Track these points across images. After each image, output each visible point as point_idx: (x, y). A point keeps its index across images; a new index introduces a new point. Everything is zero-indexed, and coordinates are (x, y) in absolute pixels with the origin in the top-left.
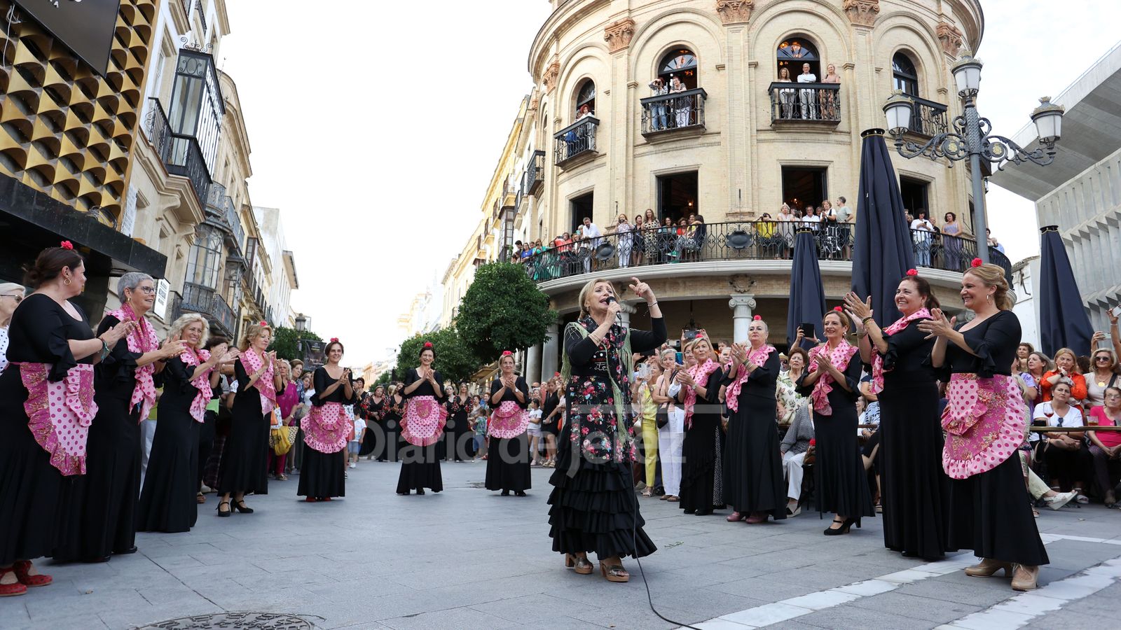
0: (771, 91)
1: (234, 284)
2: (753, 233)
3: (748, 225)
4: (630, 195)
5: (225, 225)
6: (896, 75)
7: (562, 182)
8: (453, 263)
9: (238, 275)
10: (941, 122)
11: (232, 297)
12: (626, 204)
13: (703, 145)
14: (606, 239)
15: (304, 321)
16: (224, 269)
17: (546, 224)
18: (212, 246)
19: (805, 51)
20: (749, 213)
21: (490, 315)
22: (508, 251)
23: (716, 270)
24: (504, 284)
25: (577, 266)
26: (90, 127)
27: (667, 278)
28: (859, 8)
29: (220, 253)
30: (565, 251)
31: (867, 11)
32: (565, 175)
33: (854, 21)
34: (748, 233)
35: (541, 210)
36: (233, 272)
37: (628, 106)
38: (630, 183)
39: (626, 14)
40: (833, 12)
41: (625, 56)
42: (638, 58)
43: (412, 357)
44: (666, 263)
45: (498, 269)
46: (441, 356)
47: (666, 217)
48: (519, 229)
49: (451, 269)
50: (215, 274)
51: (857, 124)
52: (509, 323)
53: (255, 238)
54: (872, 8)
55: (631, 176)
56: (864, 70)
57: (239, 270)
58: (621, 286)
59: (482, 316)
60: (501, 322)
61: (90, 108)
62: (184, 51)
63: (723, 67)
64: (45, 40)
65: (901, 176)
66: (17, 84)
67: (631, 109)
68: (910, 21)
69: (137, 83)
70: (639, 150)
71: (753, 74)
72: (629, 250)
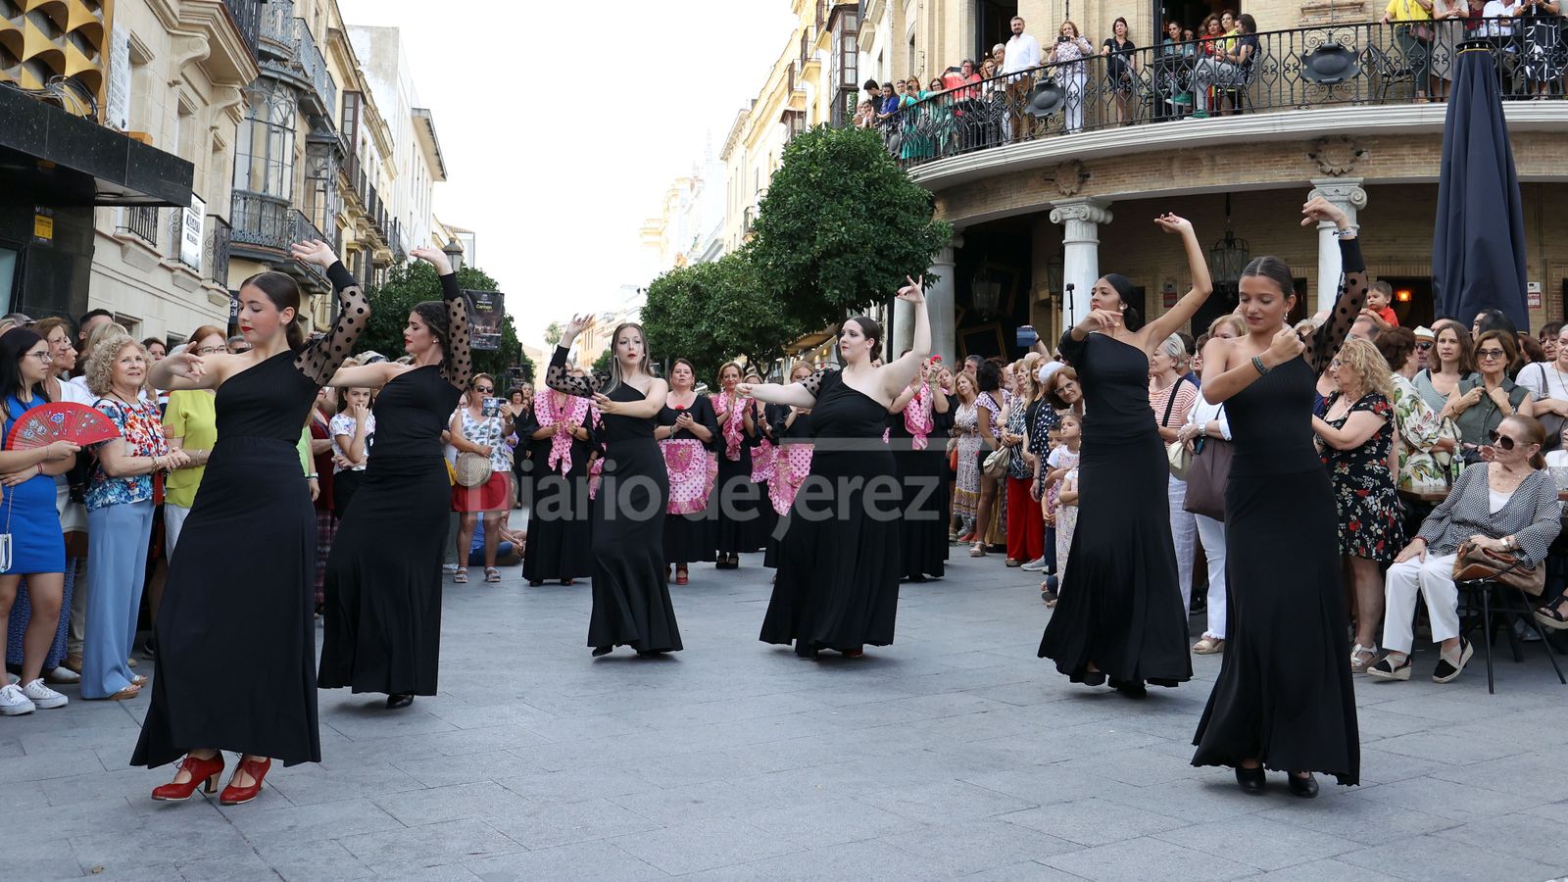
1: (325, 186)
2: (1362, 47)
3: (1350, 32)
5: (300, 75)
8: (741, 119)
9: (330, 168)
11: (322, 211)
14: (1047, 73)
15: (460, 253)
16: (303, 158)
17: (922, 43)
18: (277, 118)
20: (1352, 4)
21: (815, 238)
22: (848, 96)
23: (1279, 129)
24: (842, 174)
25: (988, 129)
27: (1175, 150)
29: (293, 131)
30: (962, 100)
34: (1350, 49)
35: (911, 15)
36: (320, 162)
43: (669, 314)
44: (1173, 119)
45: (828, 143)
46: (724, 311)
47: (1170, 23)
48: (869, 52)
49: (738, 131)
50: (287, 171)
52: (854, 251)
53: (357, 92)
57: (331, 159)
58: (1080, 168)
59: (800, 239)
60: (839, 250)
72: (1094, 95)
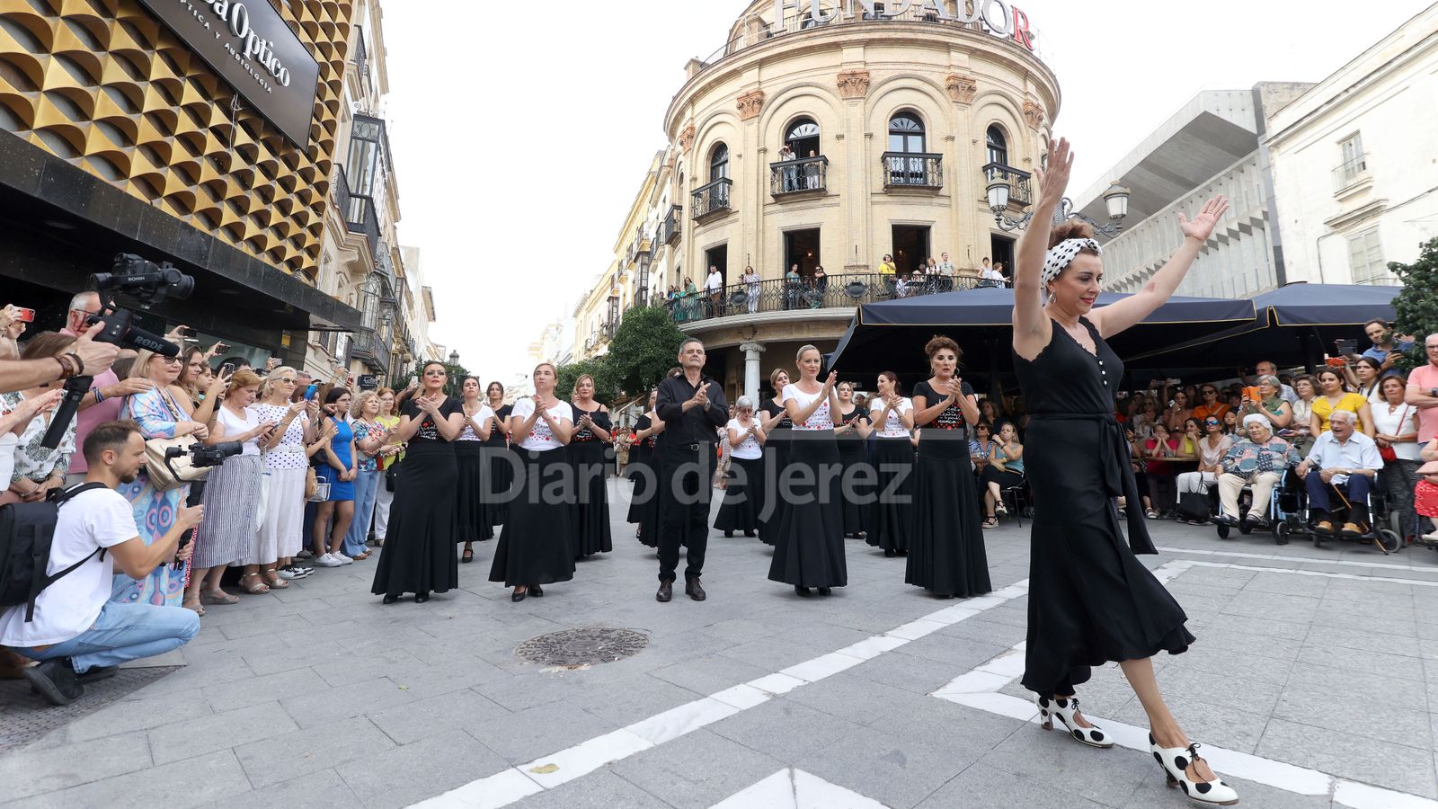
0: (883, 159)
2: (869, 283)
3: (864, 277)
4: (761, 249)
6: (989, 146)
7: (698, 235)
9: (390, 313)
10: (1025, 188)
12: (757, 256)
13: (824, 205)
19: (912, 123)
20: (863, 266)
21: (638, 355)
23: (836, 315)
24: (651, 327)
25: (714, 311)
26: (293, 197)
28: (959, 87)
31: (965, 89)
32: (701, 229)
33: (955, 98)
34: (864, 284)
37: (758, 170)
38: (760, 238)
39: (757, 86)
40: (938, 90)
41: (756, 124)
42: (767, 126)
44: (793, 309)
45: (644, 313)
51: (956, 189)
52: (655, 361)
53: (402, 278)
54: (969, 87)
55: (761, 232)
56: (963, 140)
58: (753, 328)
59: (632, 355)
60: (649, 361)
61: (293, 180)
62: (358, 117)
63: (843, 137)
64: (256, 121)
65: (992, 234)
66: (237, 163)
67: (761, 172)
68: (1002, 98)
69: (328, 154)
70: (769, 209)
71: (868, 144)
72: (761, 297)
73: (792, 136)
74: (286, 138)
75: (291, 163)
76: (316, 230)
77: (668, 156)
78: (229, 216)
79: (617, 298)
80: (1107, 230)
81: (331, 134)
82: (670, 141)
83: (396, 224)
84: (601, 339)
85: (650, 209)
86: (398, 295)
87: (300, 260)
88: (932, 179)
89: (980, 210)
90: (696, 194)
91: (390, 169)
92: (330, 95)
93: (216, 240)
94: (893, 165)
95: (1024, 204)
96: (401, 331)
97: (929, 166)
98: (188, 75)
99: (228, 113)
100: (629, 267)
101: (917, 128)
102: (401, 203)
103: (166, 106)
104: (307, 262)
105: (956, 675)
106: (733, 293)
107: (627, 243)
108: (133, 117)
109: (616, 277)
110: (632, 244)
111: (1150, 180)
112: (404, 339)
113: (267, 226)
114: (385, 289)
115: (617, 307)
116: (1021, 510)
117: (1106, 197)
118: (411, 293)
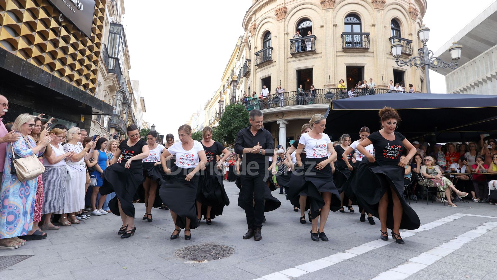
0: (342, 36)
2: (335, 93)
3: (333, 90)
4: (286, 78)
5: (124, 90)
6: (392, 28)
7: (258, 72)
9: (127, 109)
10: (410, 47)
12: (284, 81)
13: (315, 58)
14: (277, 95)
16: (122, 107)
18: (118, 98)
19: (355, 19)
20: (333, 85)
21: (232, 125)
23: (320, 107)
24: (237, 113)
26: (85, 58)
27: (301, 111)
28: (378, 2)
29: (122, 101)
31: (381, 3)
32: (259, 70)
33: (376, 7)
34: (333, 93)
35: (249, 83)
36: (125, 108)
37: (284, 42)
38: (286, 73)
39: (284, 5)
40: (367, 3)
41: (283, 22)
42: (288, 23)
44: (301, 105)
45: (234, 107)
49: (208, 104)
51: (376, 49)
52: (239, 128)
53: (132, 93)
54: (383, 1)
55: (286, 70)
56: (379, 26)
58: (283, 113)
59: (229, 126)
60: (237, 128)
61: (85, 51)
62: (112, 24)
63: (323, 26)
64: (70, 25)
65: (393, 69)
66: (62, 43)
67: (286, 44)
68: (398, 6)
69: (100, 39)
70: (289, 60)
71: (335, 30)
72: (286, 99)
73: (300, 27)
74: (82, 33)
75: (84, 44)
76: (95, 72)
77: (245, 38)
78: (58, 66)
79: (223, 101)
80: (451, 65)
81: (101, 31)
82: (245, 31)
83: (129, 70)
84: (216, 119)
85: (237, 61)
86: (130, 101)
87: (88, 84)
88: (364, 45)
89: (388, 58)
90: (257, 54)
91: (126, 46)
92: (100, 14)
93: (53, 76)
94: (346, 38)
95: (409, 55)
96: (131, 116)
97: (363, 38)
98: (41, 6)
99: (58, 22)
100: (228, 88)
101: (358, 21)
102: (131, 61)
103: (32, 19)
104: (91, 86)
105: (380, 272)
106: (273, 98)
107: (227, 77)
108: (19, 24)
109: (222, 92)
110: (229, 78)
111: (471, 42)
112: (132, 120)
113: (74, 70)
114: (124, 98)
115: (223, 105)
116: (410, 197)
117: (450, 50)
118: (135, 100)
